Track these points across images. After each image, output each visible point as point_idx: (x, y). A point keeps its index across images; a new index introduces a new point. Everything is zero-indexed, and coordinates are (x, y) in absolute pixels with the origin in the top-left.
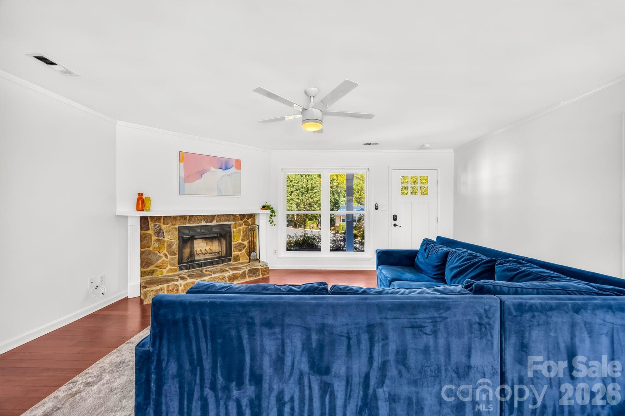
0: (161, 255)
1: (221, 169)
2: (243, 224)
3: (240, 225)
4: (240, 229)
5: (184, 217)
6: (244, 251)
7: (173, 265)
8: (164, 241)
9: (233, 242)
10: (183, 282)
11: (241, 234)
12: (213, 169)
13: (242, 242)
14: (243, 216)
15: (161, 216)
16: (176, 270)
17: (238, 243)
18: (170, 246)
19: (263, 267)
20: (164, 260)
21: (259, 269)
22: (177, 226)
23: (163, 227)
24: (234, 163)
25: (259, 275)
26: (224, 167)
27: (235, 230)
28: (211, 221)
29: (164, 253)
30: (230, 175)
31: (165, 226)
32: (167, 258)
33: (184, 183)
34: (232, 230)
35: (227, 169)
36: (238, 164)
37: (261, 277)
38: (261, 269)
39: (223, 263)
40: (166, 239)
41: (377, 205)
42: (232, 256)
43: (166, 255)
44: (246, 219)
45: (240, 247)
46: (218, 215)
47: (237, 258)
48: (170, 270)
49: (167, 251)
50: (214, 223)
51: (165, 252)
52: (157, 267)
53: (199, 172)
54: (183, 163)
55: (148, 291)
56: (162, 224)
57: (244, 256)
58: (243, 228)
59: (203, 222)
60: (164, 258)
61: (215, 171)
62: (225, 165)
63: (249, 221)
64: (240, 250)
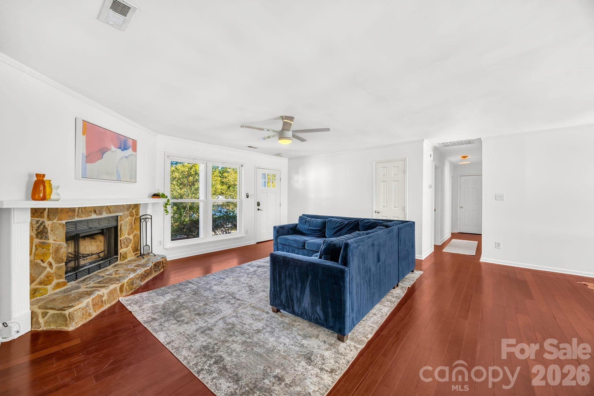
0: (45, 265)
1: (120, 148)
2: (129, 215)
3: (127, 216)
4: (126, 221)
5: (73, 210)
6: (130, 247)
7: (59, 277)
8: (49, 245)
9: (120, 237)
10: (105, 290)
11: (128, 227)
12: (113, 148)
13: (128, 237)
14: (129, 207)
15: (45, 208)
16: (64, 284)
17: (124, 238)
18: (57, 250)
19: (162, 260)
20: (49, 272)
21: (160, 262)
22: (64, 222)
23: (48, 223)
24: (131, 143)
25: (161, 268)
27: (122, 222)
28: (101, 214)
29: (49, 262)
30: (128, 156)
31: (50, 223)
32: (52, 269)
33: (86, 163)
34: (119, 223)
35: (125, 150)
36: (134, 145)
39: (110, 265)
40: (51, 241)
41: (247, 194)
42: (118, 255)
43: (50, 264)
44: (131, 210)
45: (127, 242)
46: (107, 206)
47: (124, 256)
48: (58, 285)
49: (53, 258)
50: (104, 215)
51: (50, 259)
52: (40, 283)
53: (101, 149)
54: (85, 136)
55: (75, 311)
56: (45, 219)
57: (130, 253)
58: (130, 220)
59: (93, 215)
60: (48, 269)
61: (116, 151)
62: (124, 145)
63: (134, 212)
64: (127, 247)
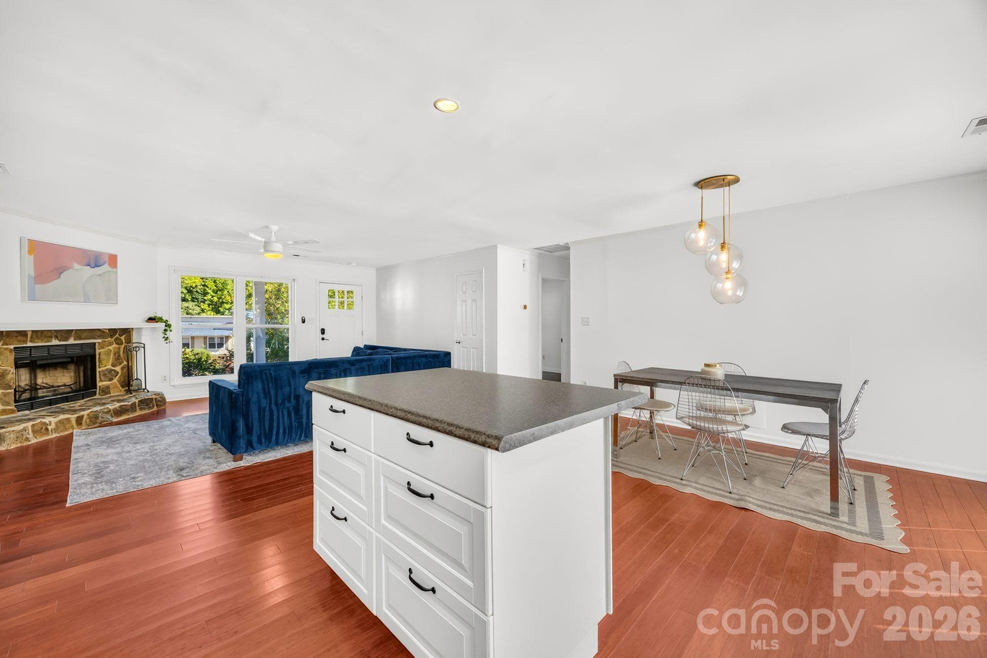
1: (89, 265)
2: (114, 342)
3: (111, 344)
4: (109, 349)
5: (23, 333)
6: (115, 380)
7: (6, 404)
9: (100, 368)
11: (112, 356)
12: (76, 266)
13: (113, 368)
14: (113, 332)
16: (13, 412)
17: (107, 369)
18: (1, 375)
19: (157, 397)
21: (152, 399)
22: (12, 347)
24: (106, 259)
25: (153, 407)
26: (92, 264)
27: (102, 350)
28: (66, 339)
30: (102, 274)
33: (35, 284)
34: (98, 352)
35: (97, 266)
36: (113, 260)
37: (155, 408)
38: (155, 399)
39: (83, 399)
41: (303, 318)
42: (96, 389)
44: (117, 335)
45: (110, 375)
46: (76, 330)
47: (106, 391)
48: (4, 412)
50: (71, 341)
53: (56, 268)
54: (32, 255)
57: (116, 387)
58: (115, 348)
59: (54, 340)
61: (81, 269)
62: (94, 260)
63: (123, 338)
64: (111, 380)
